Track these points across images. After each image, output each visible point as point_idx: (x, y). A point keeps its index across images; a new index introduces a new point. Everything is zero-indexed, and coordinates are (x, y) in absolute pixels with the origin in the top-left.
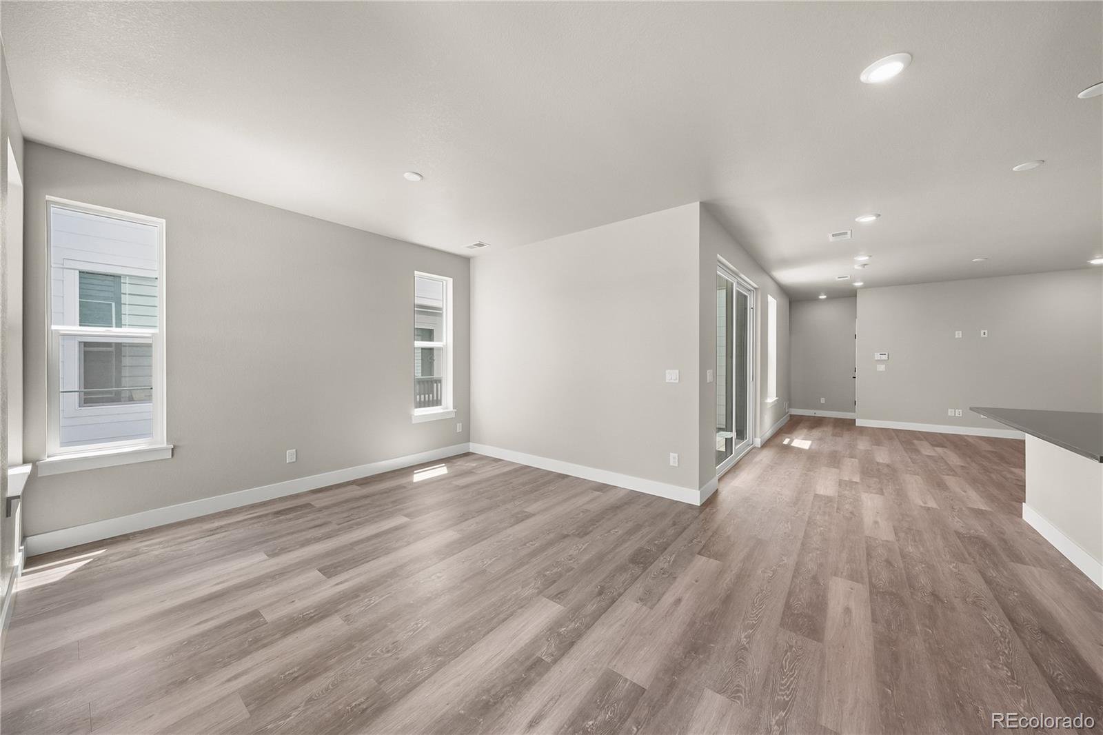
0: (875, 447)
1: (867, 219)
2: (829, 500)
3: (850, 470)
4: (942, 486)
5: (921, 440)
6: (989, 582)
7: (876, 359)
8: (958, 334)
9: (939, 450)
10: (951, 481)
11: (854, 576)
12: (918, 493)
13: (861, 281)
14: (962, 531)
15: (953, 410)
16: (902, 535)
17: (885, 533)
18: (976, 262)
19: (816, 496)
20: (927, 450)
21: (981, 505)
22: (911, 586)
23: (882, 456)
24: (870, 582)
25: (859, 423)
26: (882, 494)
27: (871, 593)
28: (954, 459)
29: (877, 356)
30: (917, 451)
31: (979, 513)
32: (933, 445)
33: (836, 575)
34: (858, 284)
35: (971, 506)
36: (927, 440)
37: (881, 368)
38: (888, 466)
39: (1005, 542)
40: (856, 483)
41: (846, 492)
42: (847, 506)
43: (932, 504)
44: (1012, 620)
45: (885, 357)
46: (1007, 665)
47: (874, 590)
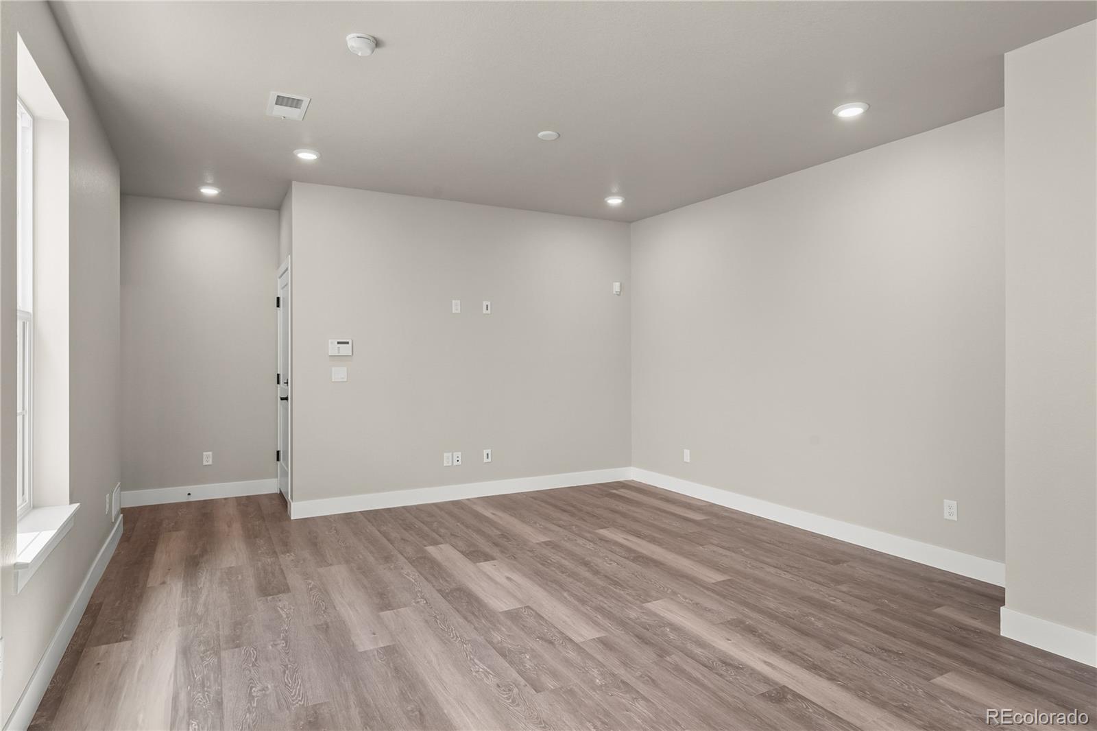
7: (331, 353)
8: (456, 307)
15: (450, 454)
29: (333, 349)
37: (341, 373)
45: (345, 350)
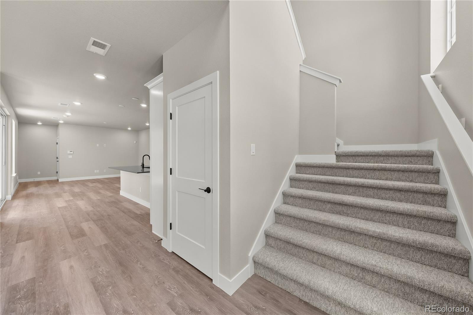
0: (72, 188)
1: (78, 104)
2: (65, 207)
3: (67, 196)
4: (99, 193)
5: (87, 182)
6: (118, 208)
7: (68, 153)
8: (98, 145)
9: (94, 184)
10: (101, 191)
11: (87, 221)
12: (94, 197)
13: (63, 121)
14: (109, 201)
15: (96, 171)
16: (95, 207)
17: (90, 208)
18: (104, 123)
19: (59, 208)
20: (91, 185)
21: (111, 195)
22: (102, 216)
23: (76, 189)
24: (92, 220)
25: (60, 180)
26: (83, 200)
27: (94, 222)
28: (100, 186)
29: (69, 152)
30: (87, 186)
31: (111, 196)
32: (92, 183)
33: (81, 223)
34: (61, 122)
35: (108, 195)
36: (89, 182)
37: (70, 157)
38: (80, 192)
39: (118, 200)
40: (72, 200)
41: (70, 203)
42: (74, 207)
43: (99, 198)
44: (124, 212)
45: (71, 152)
46: (125, 219)
47: (94, 221)
